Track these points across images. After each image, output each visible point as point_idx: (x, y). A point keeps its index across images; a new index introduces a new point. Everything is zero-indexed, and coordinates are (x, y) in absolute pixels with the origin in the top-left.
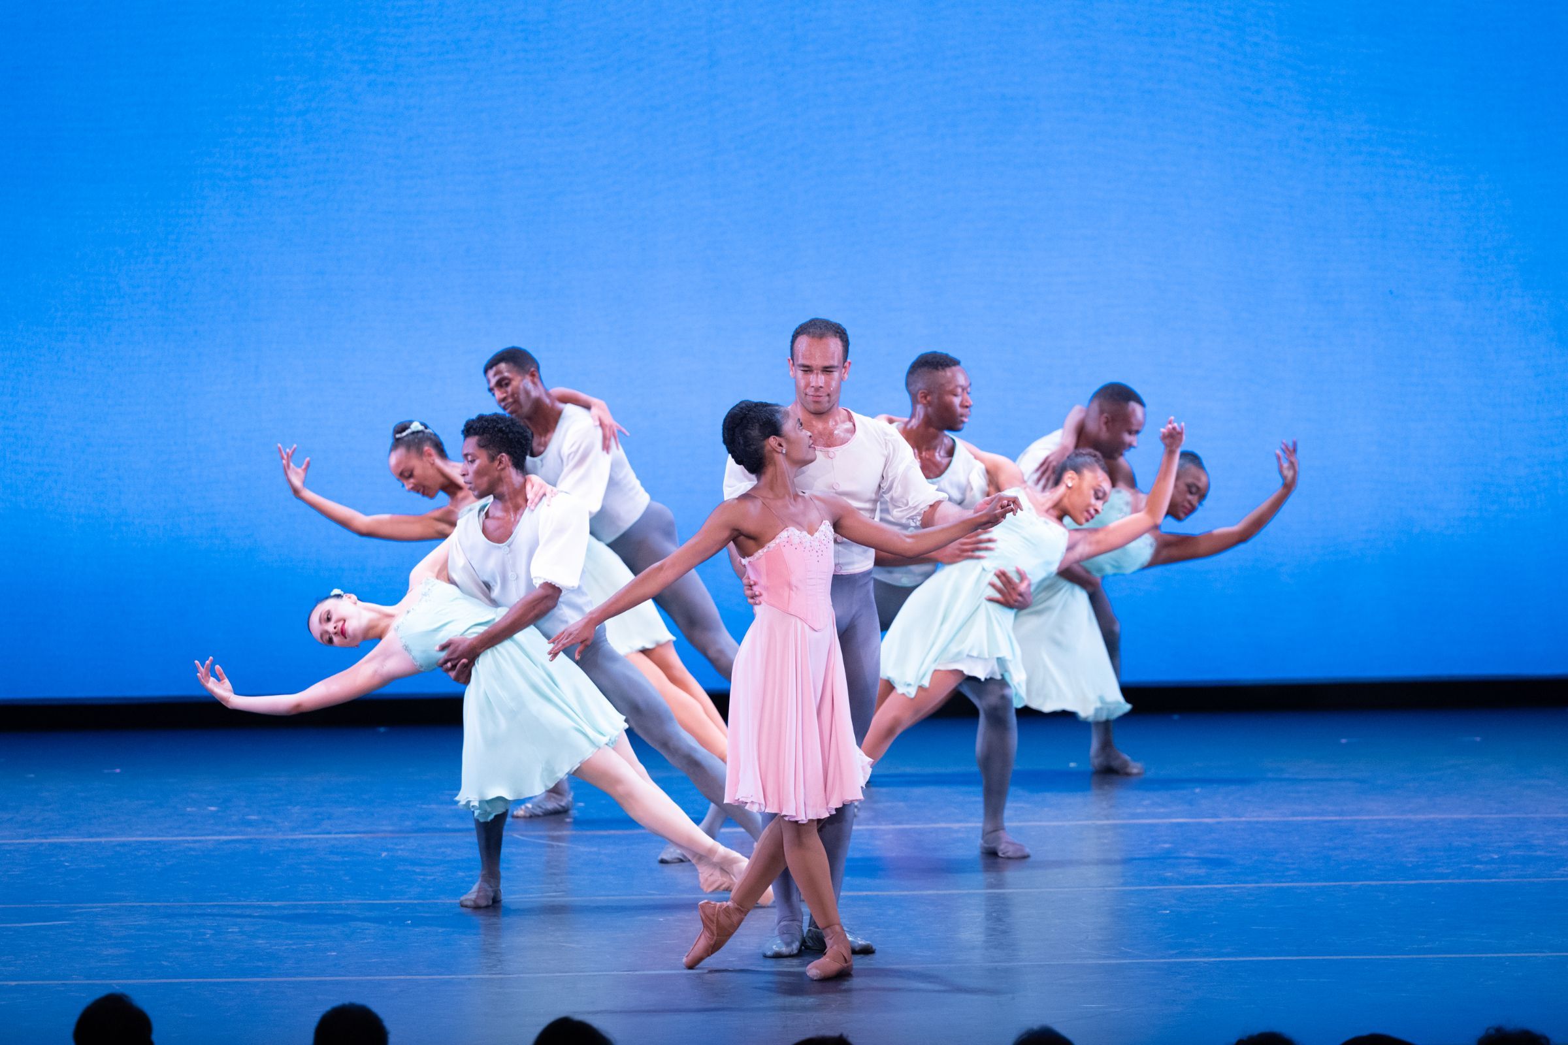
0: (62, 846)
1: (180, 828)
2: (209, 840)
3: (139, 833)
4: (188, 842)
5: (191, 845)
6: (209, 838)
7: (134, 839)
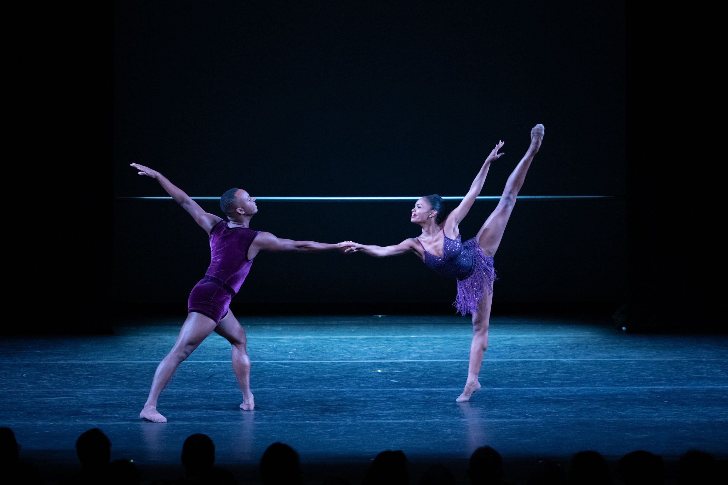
0: (73, 365)
1: (123, 357)
2: (136, 363)
3: (106, 359)
4: (126, 363)
5: (128, 365)
6: (136, 362)
7: (104, 362)
